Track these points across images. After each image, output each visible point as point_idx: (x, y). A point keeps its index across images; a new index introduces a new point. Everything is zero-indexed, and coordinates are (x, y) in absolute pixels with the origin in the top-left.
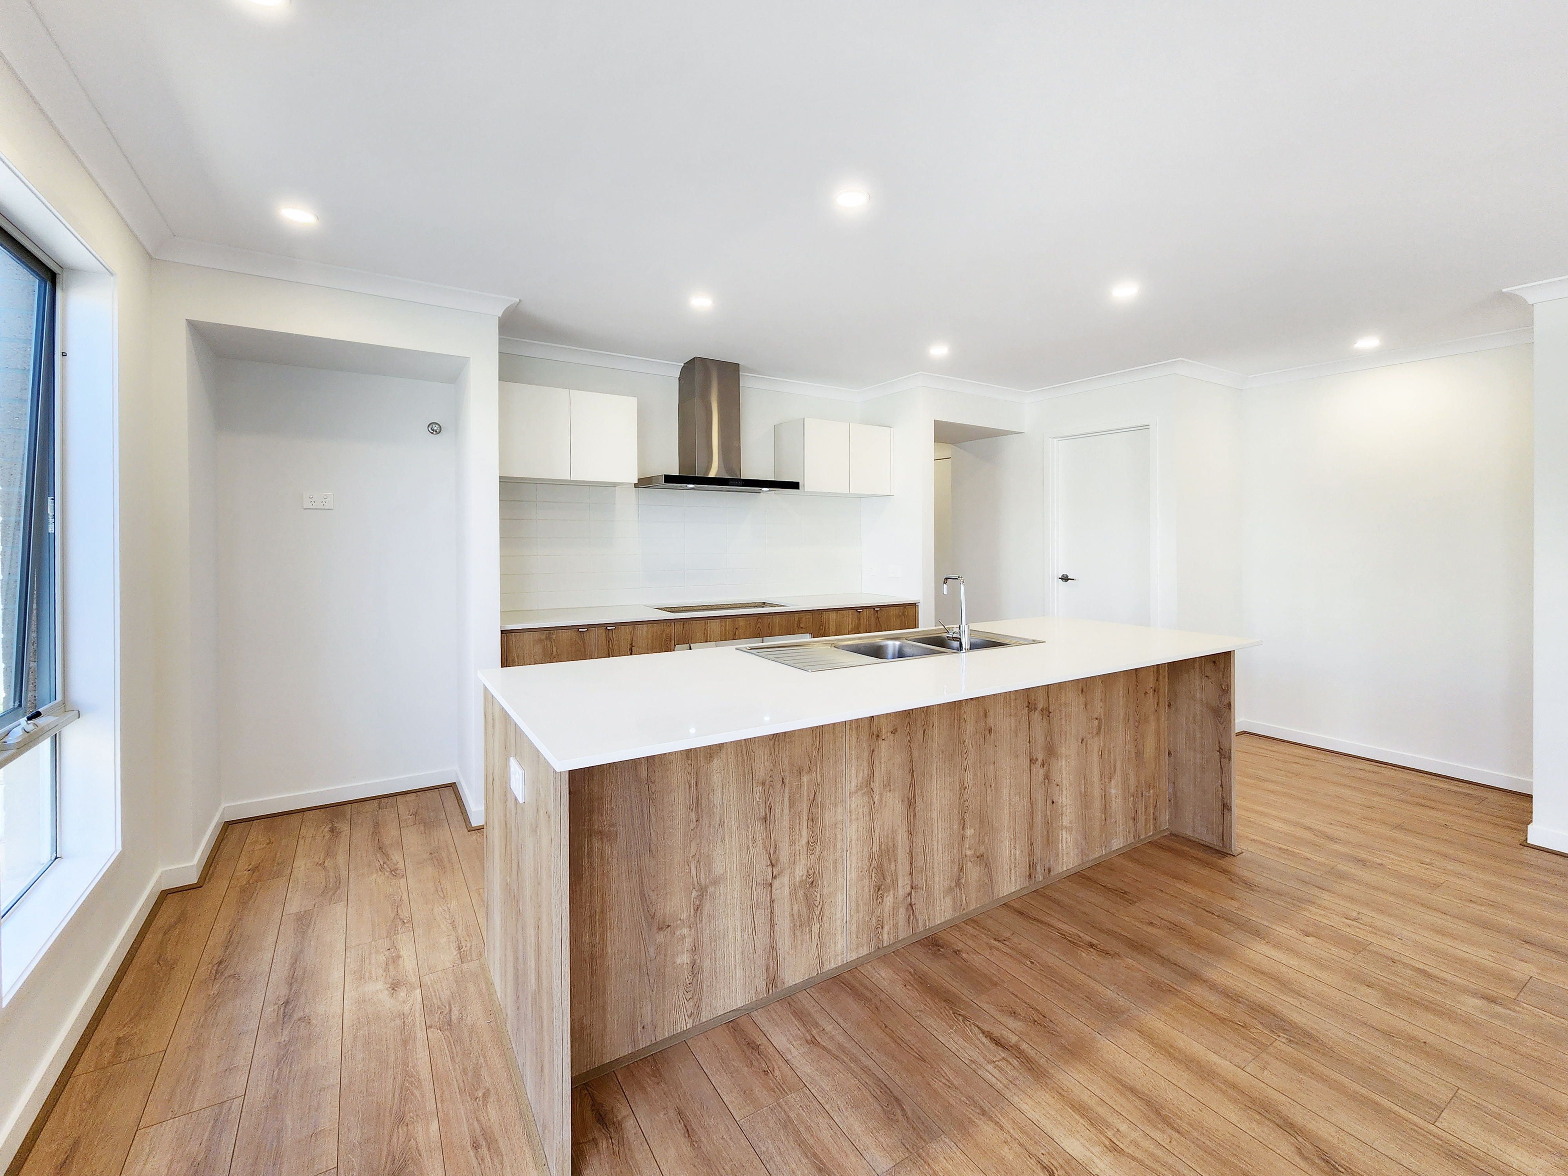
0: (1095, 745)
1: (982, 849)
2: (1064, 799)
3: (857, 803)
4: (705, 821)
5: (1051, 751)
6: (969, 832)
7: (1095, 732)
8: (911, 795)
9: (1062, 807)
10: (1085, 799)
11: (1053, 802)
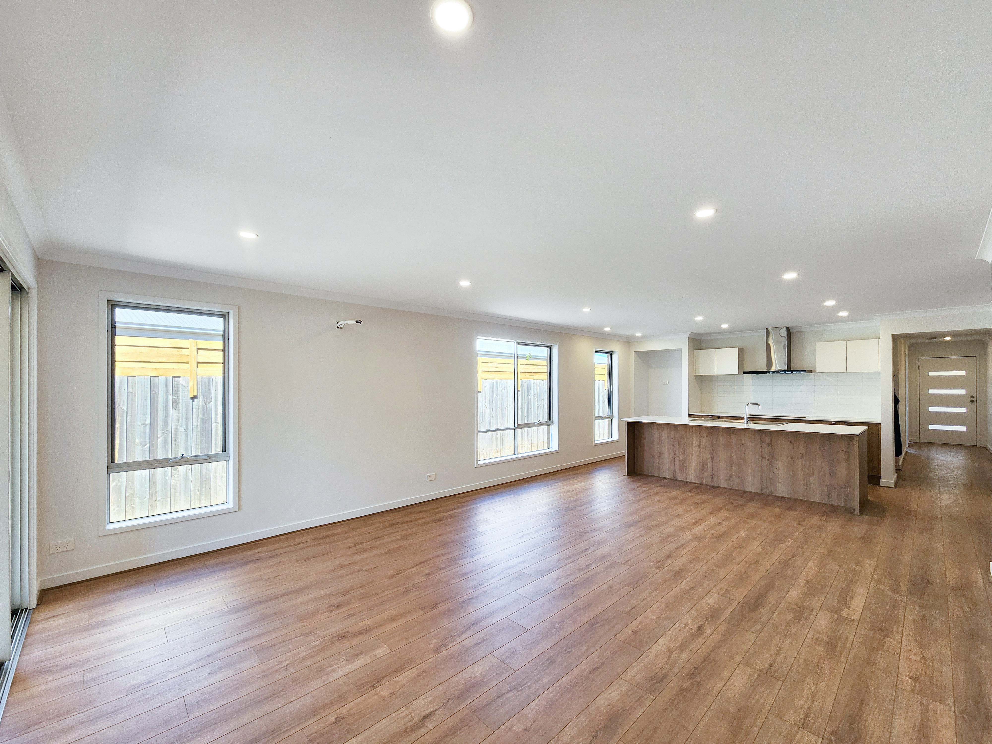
1: (739, 475)
2: (780, 474)
3: (696, 450)
4: (661, 441)
7: (799, 457)
8: (712, 453)
9: (779, 476)
10: (793, 478)
11: (774, 473)
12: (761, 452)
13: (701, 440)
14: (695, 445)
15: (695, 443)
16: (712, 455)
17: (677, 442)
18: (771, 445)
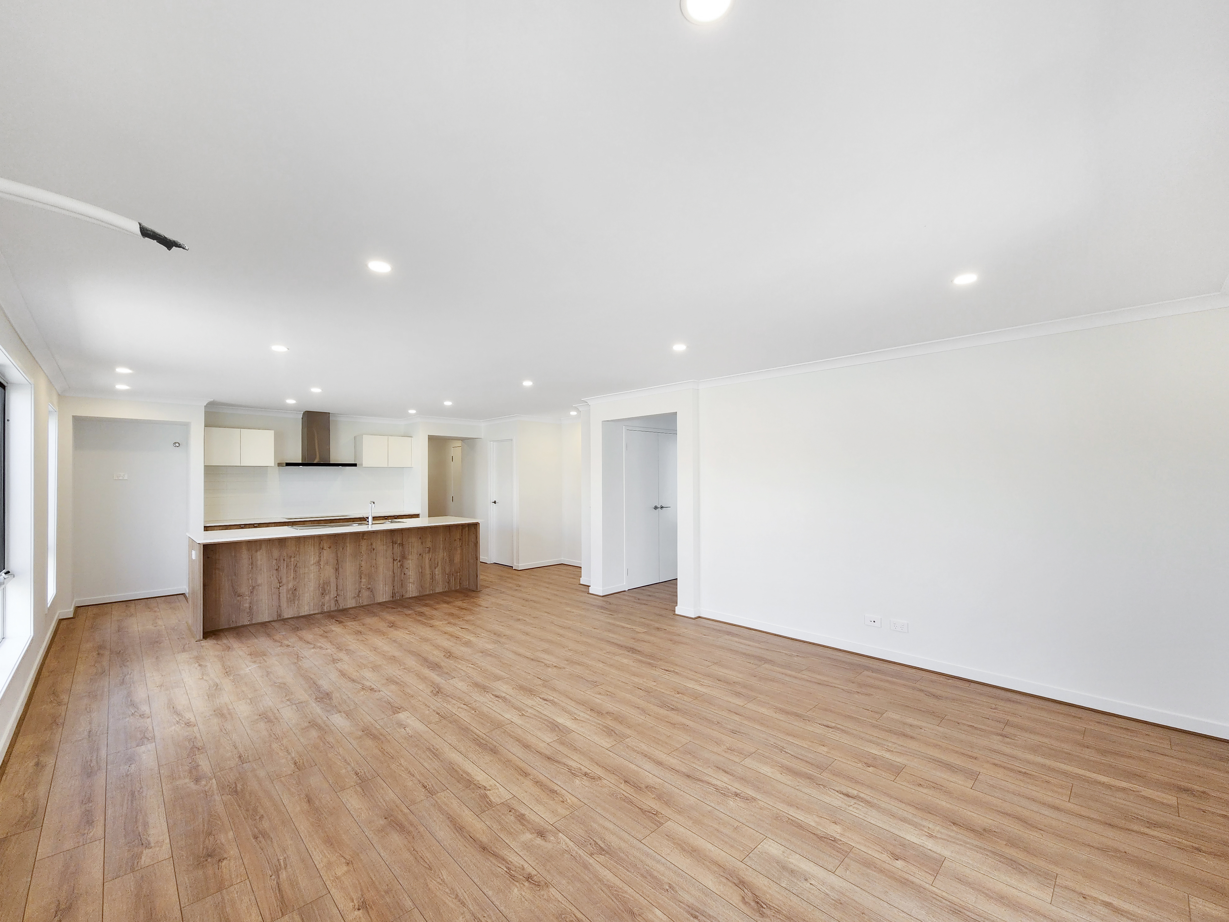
0: (427, 557)
1: (369, 586)
2: (410, 573)
3: (314, 568)
4: (254, 569)
5: (404, 557)
6: (363, 580)
7: (427, 552)
8: (337, 567)
9: (409, 576)
10: (422, 574)
11: (405, 574)
12: (393, 554)
13: (322, 554)
14: (312, 562)
15: (313, 559)
16: (337, 570)
17: (284, 563)
18: (402, 545)
